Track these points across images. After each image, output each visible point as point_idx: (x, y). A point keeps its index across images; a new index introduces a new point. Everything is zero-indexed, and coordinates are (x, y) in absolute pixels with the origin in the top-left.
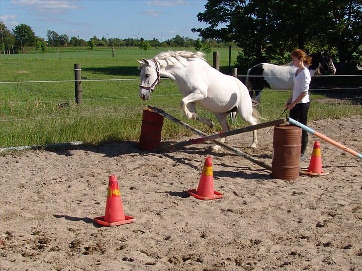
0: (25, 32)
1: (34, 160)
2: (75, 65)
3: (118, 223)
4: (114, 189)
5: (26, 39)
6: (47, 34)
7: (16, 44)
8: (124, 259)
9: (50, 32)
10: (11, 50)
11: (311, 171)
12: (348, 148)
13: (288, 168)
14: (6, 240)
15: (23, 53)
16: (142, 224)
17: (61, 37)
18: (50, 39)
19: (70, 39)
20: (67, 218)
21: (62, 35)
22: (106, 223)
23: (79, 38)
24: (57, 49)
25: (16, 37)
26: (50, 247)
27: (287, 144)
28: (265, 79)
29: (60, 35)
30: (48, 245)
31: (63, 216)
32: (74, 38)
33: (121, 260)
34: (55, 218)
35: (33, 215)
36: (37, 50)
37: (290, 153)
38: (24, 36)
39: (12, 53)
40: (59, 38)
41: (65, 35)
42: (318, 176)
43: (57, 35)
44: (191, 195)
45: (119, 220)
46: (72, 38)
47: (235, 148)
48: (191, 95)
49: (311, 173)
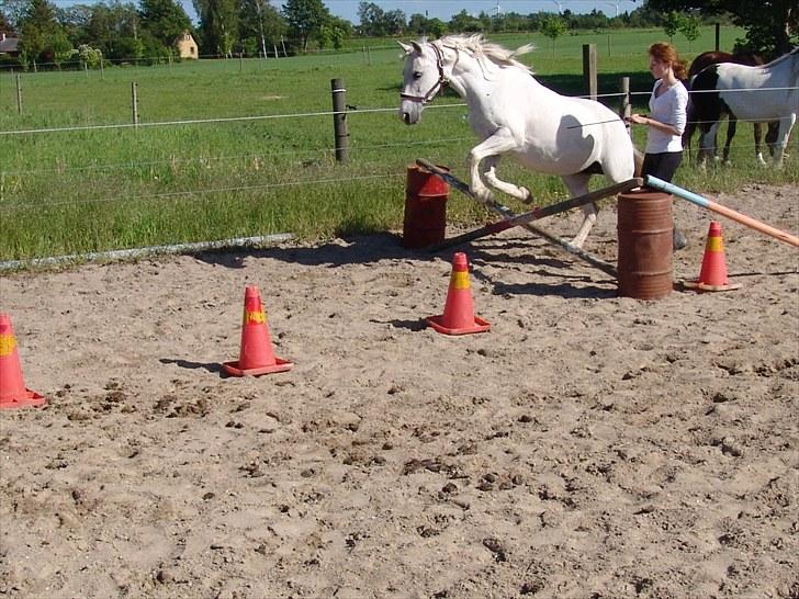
0: (308, 9)
1: (189, 270)
2: (333, 81)
3: (257, 371)
4: (253, 310)
5: (312, 24)
6: (358, 11)
7: (289, 35)
8: (229, 425)
9: (365, 6)
10: (280, 49)
11: (703, 282)
12: (787, 235)
13: (643, 276)
14: (57, 397)
15: (305, 54)
16: (304, 374)
17: (390, 16)
18: (364, 21)
19: (408, 20)
20: (182, 363)
21: (390, 13)
22: (237, 371)
23: (429, 18)
24: (382, 43)
25: (291, 20)
26: (122, 406)
27: (639, 228)
28: (721, 96)
29: (386, 11)
30: (120, 404)
31: (175, 361)
32: (417, 18)
33: (223, 426)
34: (161, 364)
35: (128, 359)
36: (321, 47)
37: (647, 245)
38: (307, 17)
39: (282, 55)
40: (385, 18)
41: (399, 11)
42: (713, 291)
43: (381, 12)
44: (430, 326)
45: (263, 366)
46: (412, 17)
47: (563, 240)
48: (492, 141)
49: (702, 285)
